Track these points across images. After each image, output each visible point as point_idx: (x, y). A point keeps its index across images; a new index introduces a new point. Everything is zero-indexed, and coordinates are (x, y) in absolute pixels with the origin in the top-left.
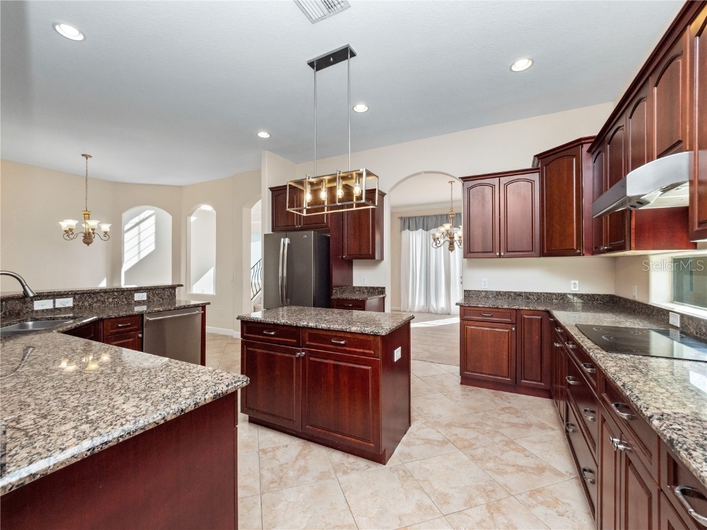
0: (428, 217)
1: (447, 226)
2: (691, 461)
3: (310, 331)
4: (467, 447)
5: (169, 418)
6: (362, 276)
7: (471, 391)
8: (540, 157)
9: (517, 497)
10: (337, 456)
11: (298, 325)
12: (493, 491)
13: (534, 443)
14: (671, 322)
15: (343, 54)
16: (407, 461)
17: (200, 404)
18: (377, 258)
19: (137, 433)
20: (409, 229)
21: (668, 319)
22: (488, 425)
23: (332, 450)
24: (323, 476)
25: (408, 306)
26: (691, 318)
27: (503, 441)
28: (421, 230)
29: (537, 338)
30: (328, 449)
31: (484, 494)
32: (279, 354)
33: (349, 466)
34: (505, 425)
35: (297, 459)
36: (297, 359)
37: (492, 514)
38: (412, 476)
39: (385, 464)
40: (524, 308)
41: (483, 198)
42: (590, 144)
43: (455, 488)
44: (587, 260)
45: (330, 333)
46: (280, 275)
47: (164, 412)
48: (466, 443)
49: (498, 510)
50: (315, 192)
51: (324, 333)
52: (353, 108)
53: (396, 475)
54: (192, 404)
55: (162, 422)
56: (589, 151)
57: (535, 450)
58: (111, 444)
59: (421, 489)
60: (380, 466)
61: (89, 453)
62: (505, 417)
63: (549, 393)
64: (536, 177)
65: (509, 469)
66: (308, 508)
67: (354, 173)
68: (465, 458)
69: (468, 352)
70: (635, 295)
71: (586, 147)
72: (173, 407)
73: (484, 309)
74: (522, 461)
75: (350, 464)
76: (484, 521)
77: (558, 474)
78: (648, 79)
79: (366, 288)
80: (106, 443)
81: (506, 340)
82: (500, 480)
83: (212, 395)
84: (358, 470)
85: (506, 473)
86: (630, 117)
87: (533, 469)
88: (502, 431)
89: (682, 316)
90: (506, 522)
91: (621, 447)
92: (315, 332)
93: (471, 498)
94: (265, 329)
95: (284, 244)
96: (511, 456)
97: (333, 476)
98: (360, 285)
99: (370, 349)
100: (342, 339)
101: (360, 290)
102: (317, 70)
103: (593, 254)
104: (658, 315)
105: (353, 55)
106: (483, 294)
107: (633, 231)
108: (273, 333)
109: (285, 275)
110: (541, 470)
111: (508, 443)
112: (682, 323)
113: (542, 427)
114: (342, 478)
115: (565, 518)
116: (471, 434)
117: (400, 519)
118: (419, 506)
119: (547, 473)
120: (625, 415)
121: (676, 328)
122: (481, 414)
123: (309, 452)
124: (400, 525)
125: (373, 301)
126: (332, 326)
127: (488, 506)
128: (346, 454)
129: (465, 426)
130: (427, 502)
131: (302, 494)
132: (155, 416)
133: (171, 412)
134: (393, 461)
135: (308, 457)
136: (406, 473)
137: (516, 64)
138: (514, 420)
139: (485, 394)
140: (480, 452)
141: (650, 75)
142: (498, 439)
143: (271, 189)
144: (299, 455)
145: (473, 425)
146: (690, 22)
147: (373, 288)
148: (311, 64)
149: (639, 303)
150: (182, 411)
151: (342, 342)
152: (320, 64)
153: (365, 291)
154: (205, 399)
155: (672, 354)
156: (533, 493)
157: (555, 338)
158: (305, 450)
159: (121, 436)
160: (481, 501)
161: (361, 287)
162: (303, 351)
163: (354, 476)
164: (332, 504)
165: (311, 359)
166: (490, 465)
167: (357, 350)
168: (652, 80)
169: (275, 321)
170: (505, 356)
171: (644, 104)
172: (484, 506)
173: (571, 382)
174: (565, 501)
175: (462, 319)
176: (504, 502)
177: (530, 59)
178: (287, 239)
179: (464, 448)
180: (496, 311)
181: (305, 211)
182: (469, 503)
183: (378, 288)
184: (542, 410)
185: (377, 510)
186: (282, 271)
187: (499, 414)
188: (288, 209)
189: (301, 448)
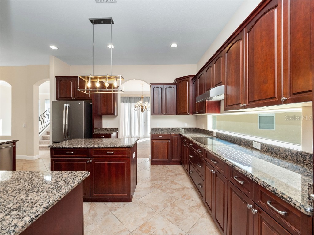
0: (131, 97)
1: (141, 102)
2: (239, 169)
3: (95, 149)
4: (159, 187)
5: (62, 197)
6: (107, 123)
7: (155, 166)
8: (177, 79)
9: (179, 199)
10: (109, 204)
11: (88, 147)
12: (171, 199)
13: (179, 180)
14: (214, 135)
15: (108, 21)
16: (139, 198)
17: (74, 188)
18: (115, 115)
19: (50, 208)
20: (123, 102)
21: (213, 134)
22: (164, 178)
23: (106, 202)
24: (105, 214)
25: (123, 136)
26: (219, 134)
27: (170, 182)
28: (128, 103)
29: (176, 144)
30: (104, 203)
31: (169, 202)
32: (77, 163)
33: (116, 207)
34: (169, 176)
35: (90, 211)
36: (88, 164)
37: (173, 207)
38: (143, 203)
39: (131, 202)
40: (172, 133)
41: (158, 92)
42: (193, 78)
43: (159, 202)
44: (191, 117)
45: (106, 149)
46: (64, 123)
47: (60, 194)
48: (159, 186)
49: (175, 205)
50: (93, 83)
51: (103, 149)
52: (107, 46)
53: (137, 205)
54: (71, 188)
55: (60, 199)
56: (192, 80)
57: (180, 182)
58: (39, 216)
59: (148, 206)
60: (129, 203)
61: (30, 224)
62: (169, 174)
63: (180, 163)
64: (175, 86)
65: (174, 191)
66: (103, 230)
67: (113, 76)
68: (160, 191)
69: (154, 152)
70: (203, 127)
71: (191, 78)
72: (63, 191)
73: (159, 135)
74: (178, 187)
75: (117, 206)
76: (171, 210)
77: (188, 188)
78: (212, 61)
79: (109, 128)
80: (38, 216)
81: (167, 146)
82: (173, 195)
83: (77, 182)
84: (120, 207)
85: (174, 192)
86: (206, 72)
87: (181, 189)
88: (168, 179)
89: (217, 133)
90: (178, 208)
91: (214, 172)
92: (97, 149)
93: (165, 204)
94: (67, 151)
95: (66, 107)
96: (174, 186)
97: (110, 213)
98: (106, 127)
99: (125, 154)
100: (112, 151)
101: (106, 130)
102: (94, 24)
103: (193, 114)
104: (210, 133)
105: (113, 23)
106: (158, 129)
107: (206, 107)
108: (72, 153)
109: (67, 123)
110: (183, 189)
111: (172, 182)
112: (217, 135)
113: (180, 174)
114: (115, 213)
115: (193, 201)
116: (159, 182)
117: (143, 220)
118: (149, 213)
119: (185, 189)
120: (215, 162)
121: (215, 137)
122: (161, 174)
123: (95, 206)
124: (144, 222)
125: (114, 134)
126: (107, 146)
127: (171, 205)
128: (113, 202)
129: (156, 180)
130: (151, 210)
131: (98, 225)
132: (56, 197)
133: (63, 193)
134: (133, 200)
135: (95, 209)
136: (140, 203)
137: (172, 45)
138: (172, 174)
139: (160, 167)
140: (164, 188)
141: (213, 60)
142: (168, 182)
143: (56, 77)
144: (90, 209)
145: (159, 179)
146: (225, 48)
147: (113, 128)
148: (91, 21)
149: (204, 130)
150: (67, 192)
151: (112, 153)
152: (96, 22)
153: (109, 130)
154: (75, 185)
155: (213, 144)
156: (183, 197)
157: (184, 143)
158: (92, 206)
159: (44, 211)
160: (169, 204)
161: (107, 128)
162: (91, 159)
163: (119, 210)
164: (113, 224)
165: (95, 162)
166: (168, 191)
167: (120, 155)
168: (213, 62)
169: (74, 146)
170: (166, 152)
171: (211, 68)
172: (170, 205)
173: (191, 157)
174: (192, 196)
175: (152, 139)
176: (176, 202)
177: (177, 44)
178: (68, 104)
179: (158, 188)
180: (163, 135)
181: (86, 91)
182: (165, 206)
183: (115, 128)
184: (178, 169)
185: (133, 220)
186: (65, 121)
187: (166, 173)
188: (78, 90)
189: (90, 206)
